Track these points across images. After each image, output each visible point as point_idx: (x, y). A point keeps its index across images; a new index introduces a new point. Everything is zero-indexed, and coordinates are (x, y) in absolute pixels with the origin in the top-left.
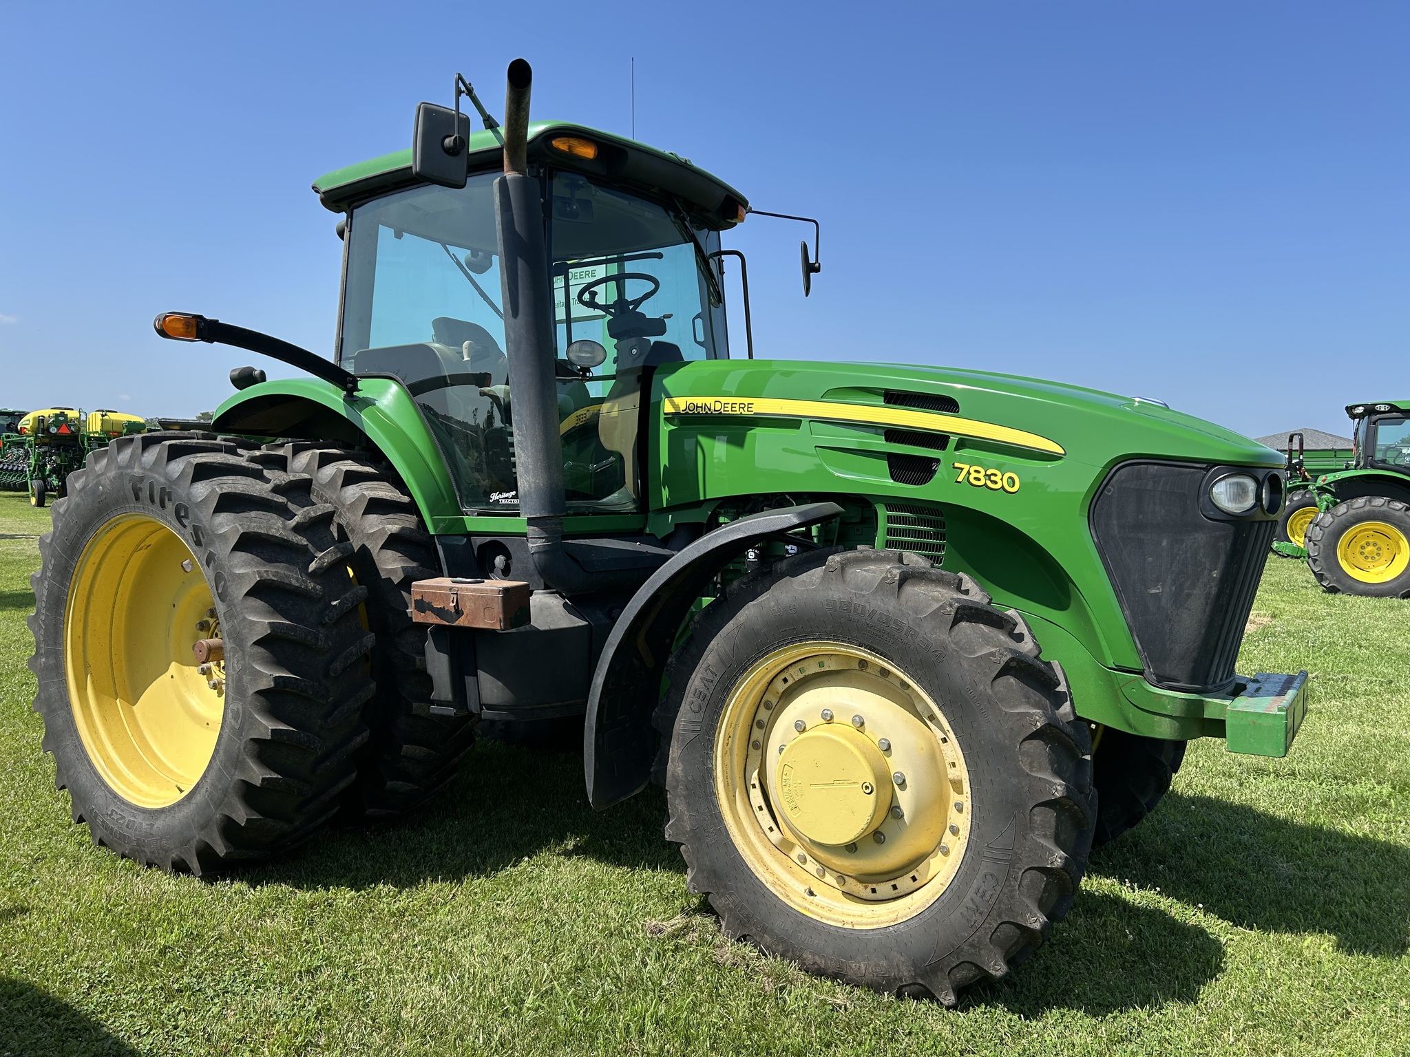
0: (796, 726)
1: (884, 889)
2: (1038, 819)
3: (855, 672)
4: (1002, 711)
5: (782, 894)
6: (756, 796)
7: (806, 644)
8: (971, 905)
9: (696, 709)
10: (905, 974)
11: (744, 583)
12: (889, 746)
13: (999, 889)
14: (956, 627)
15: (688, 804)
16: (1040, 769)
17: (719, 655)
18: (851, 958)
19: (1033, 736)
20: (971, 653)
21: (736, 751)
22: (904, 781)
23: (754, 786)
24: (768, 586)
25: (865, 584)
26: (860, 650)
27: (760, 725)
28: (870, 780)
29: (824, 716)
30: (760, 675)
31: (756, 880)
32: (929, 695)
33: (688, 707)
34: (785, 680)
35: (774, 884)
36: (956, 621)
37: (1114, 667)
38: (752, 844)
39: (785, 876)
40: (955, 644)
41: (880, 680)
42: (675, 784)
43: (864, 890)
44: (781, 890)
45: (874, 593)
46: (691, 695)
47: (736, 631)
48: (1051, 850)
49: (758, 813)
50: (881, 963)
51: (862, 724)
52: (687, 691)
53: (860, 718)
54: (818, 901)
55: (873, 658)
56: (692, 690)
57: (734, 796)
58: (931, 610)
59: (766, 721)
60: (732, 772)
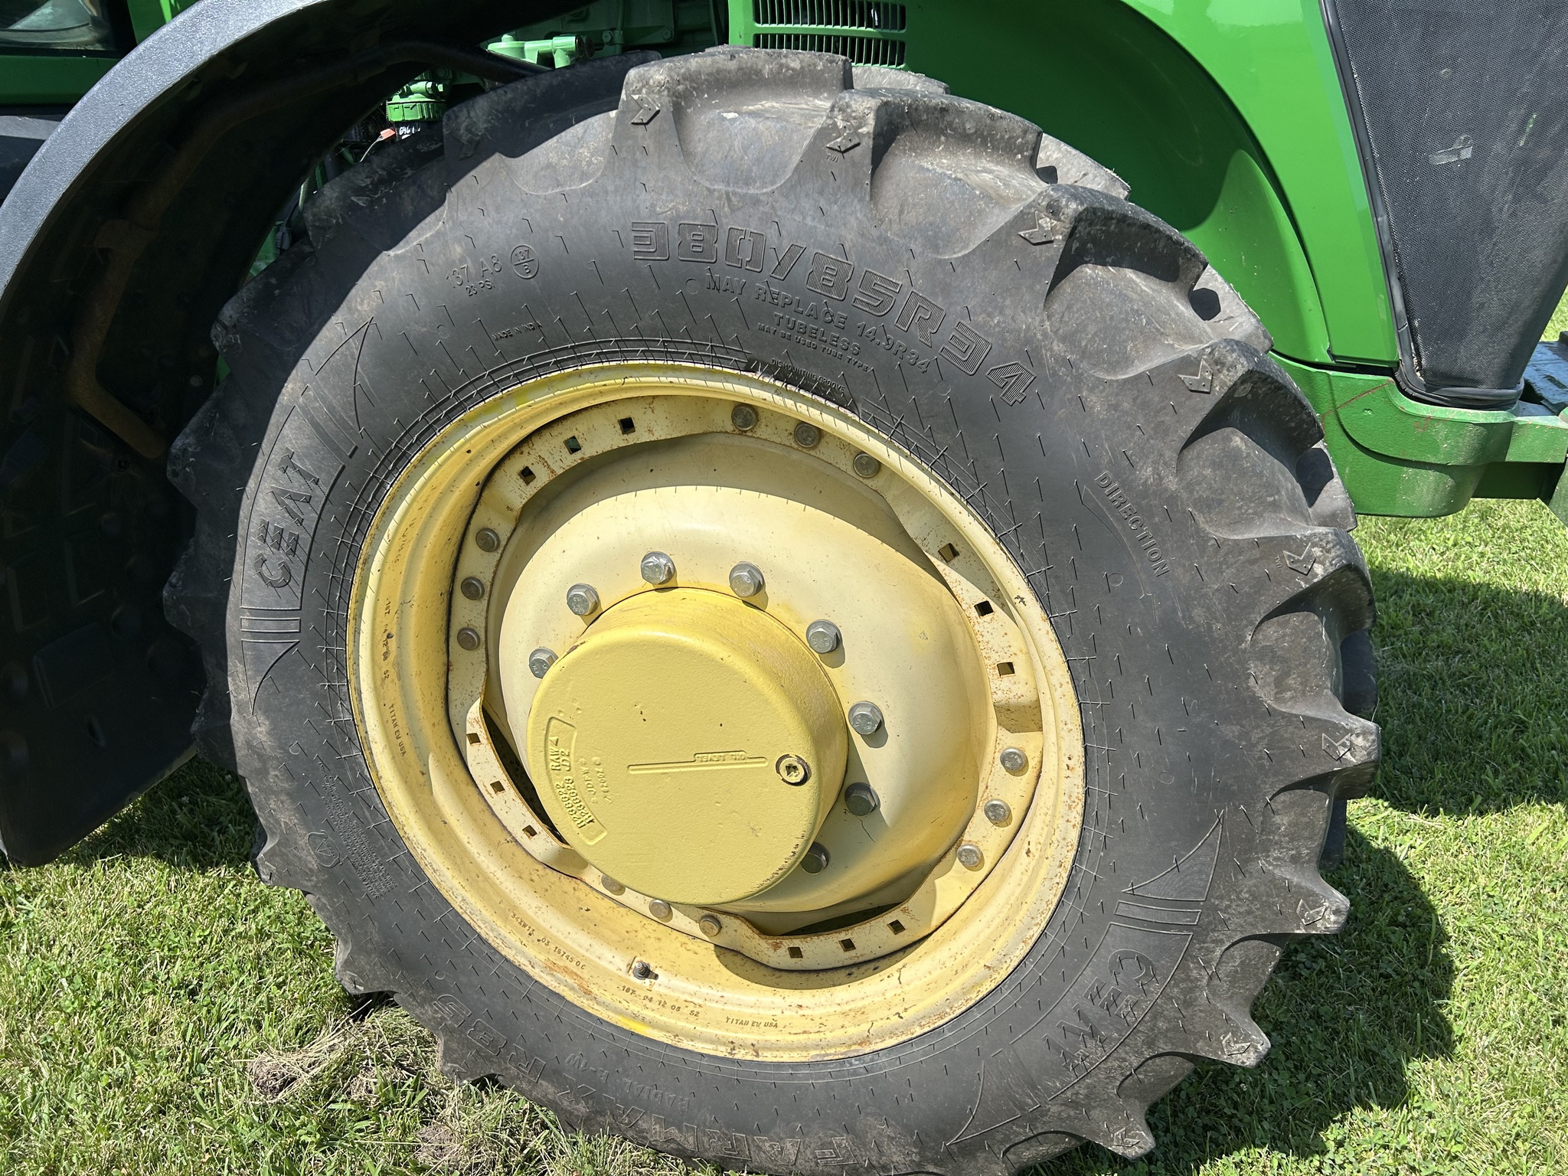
0: (572, 602)
1: (823, 949)
2: (1282, 821)
3: (722, 438)
4: (1203, 538)
5: (572, 989)
6: (484, 761)
7: (579, 374)
8: (1075, 1023)
9: (277, 575)
10: (895, 1158)
11: (360, 191)
12: (838, 640)
13: (1156, 989)
14: (1066, 286)
15: (303, 811)
16: (1305, 692)
17: (315, 425)
18: (760, 1131)
19: (1298, 603)
20: (1113, 367)
21: (413, 664)
22: (881, 724)
23: (474, 738)
24: (434, 193)
25: (759, 161)
26: (750, 382)
27: (473, 590)
28: (799, 747)
29: (647, 572)
30: (450, 470)
31: (506, 967)
32: (969, 502)
33: (251, 573)
34: (527, 474)
35: (551, 968)
36: (1066, 266)
37: (1328, 360)
38: (487, 879)
39: (576, 939)
40: (1064, 339)
41: (795, 456)
42: (257, 764)
43: (771, 952)
44: (570, 981)
45: (791, 188)
46: (253, 539)
47: (355, 344)
48: (1312, 894)
49: (494, 800)
50: (836, 1140)
51: (760, 587)
52: (241, 531)
53: (753, 570)
54: (662, 990)
55: (790, 403)
56: (255, 527)
57: (425, 773)
58: (983, 233)
59: (486, 578)
60: (410, 717)
